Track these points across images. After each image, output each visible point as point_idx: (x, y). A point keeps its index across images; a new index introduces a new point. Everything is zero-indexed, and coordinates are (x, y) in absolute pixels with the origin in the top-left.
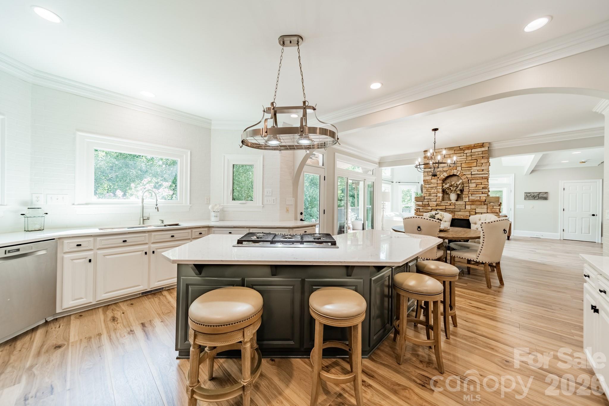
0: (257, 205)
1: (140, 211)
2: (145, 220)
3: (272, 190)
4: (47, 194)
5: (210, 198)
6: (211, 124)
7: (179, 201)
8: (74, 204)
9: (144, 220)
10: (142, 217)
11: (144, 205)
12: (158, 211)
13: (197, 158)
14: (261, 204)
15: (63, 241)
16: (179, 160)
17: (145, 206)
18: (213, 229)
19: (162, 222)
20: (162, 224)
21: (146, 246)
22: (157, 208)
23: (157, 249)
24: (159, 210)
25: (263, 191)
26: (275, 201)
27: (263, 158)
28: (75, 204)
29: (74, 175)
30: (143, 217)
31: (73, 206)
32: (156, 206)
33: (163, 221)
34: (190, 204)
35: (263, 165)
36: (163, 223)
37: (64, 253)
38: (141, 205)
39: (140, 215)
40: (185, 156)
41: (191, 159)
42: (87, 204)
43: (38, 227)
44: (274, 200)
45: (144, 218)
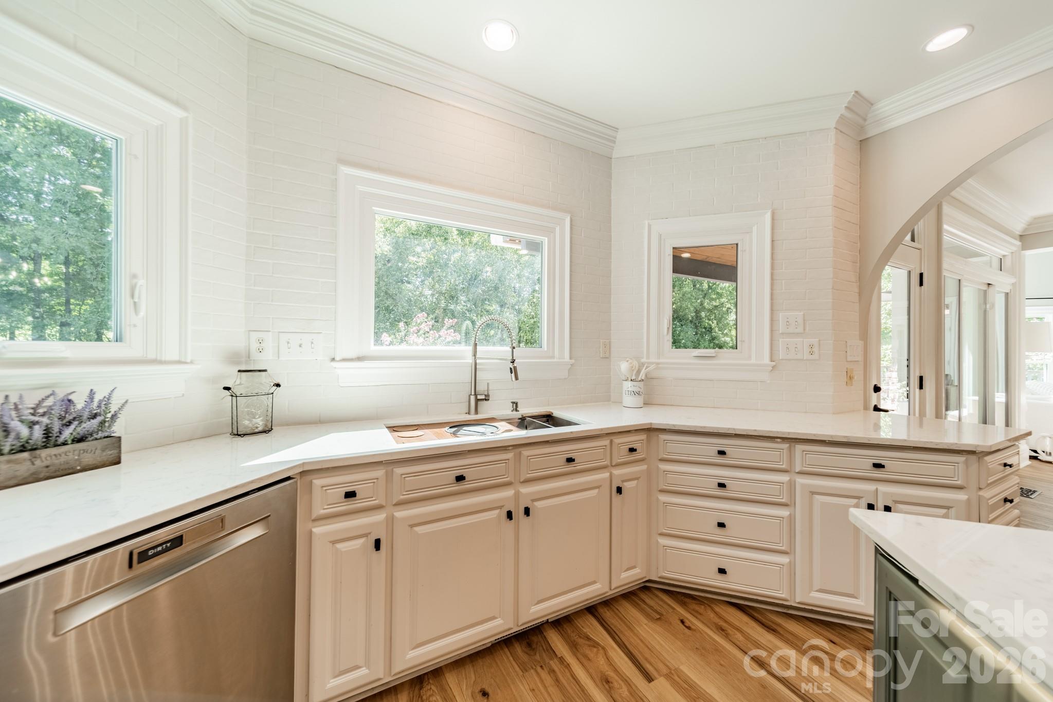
0: (753, 361)
1: (467, 377)
2: (479, 402)
3: (804, 315)
4: (279, 332)
5: (610, 343)
6: (614, 142)
7: (546, 349)
8: (333, 359)
9: (477, 400)
10: (473, 393)
11: (478, 361)
12: (517, 378)
13: (583, 235)
14: (766, 360)
15: (311, 482)
16: (546, 240)
17: (481, 364)
18: (663, 437)
19: (515, 407)
20: (515, 412)
21: (508, 493)
22: (515, 368)
23: (533, 501)
24: (519, 377)
25: (772, 320)
26: (816, 349)
27: (773, 219)
28: (337, 358)
29: (334, 281)
30: (476, 395)
31: (334, 364)
32: (511, 366)
33: (517, 404)
34: (571, 358)
35: (773, 241)
36: (516, 410)
37: (314, 520)
38: (470, 360)
39: (467, 389)
40: (558, 229)
41: (571, 238)
42: (359, 359)
43: (260, 424)
44: (811, 347)
45: (479, 397)
